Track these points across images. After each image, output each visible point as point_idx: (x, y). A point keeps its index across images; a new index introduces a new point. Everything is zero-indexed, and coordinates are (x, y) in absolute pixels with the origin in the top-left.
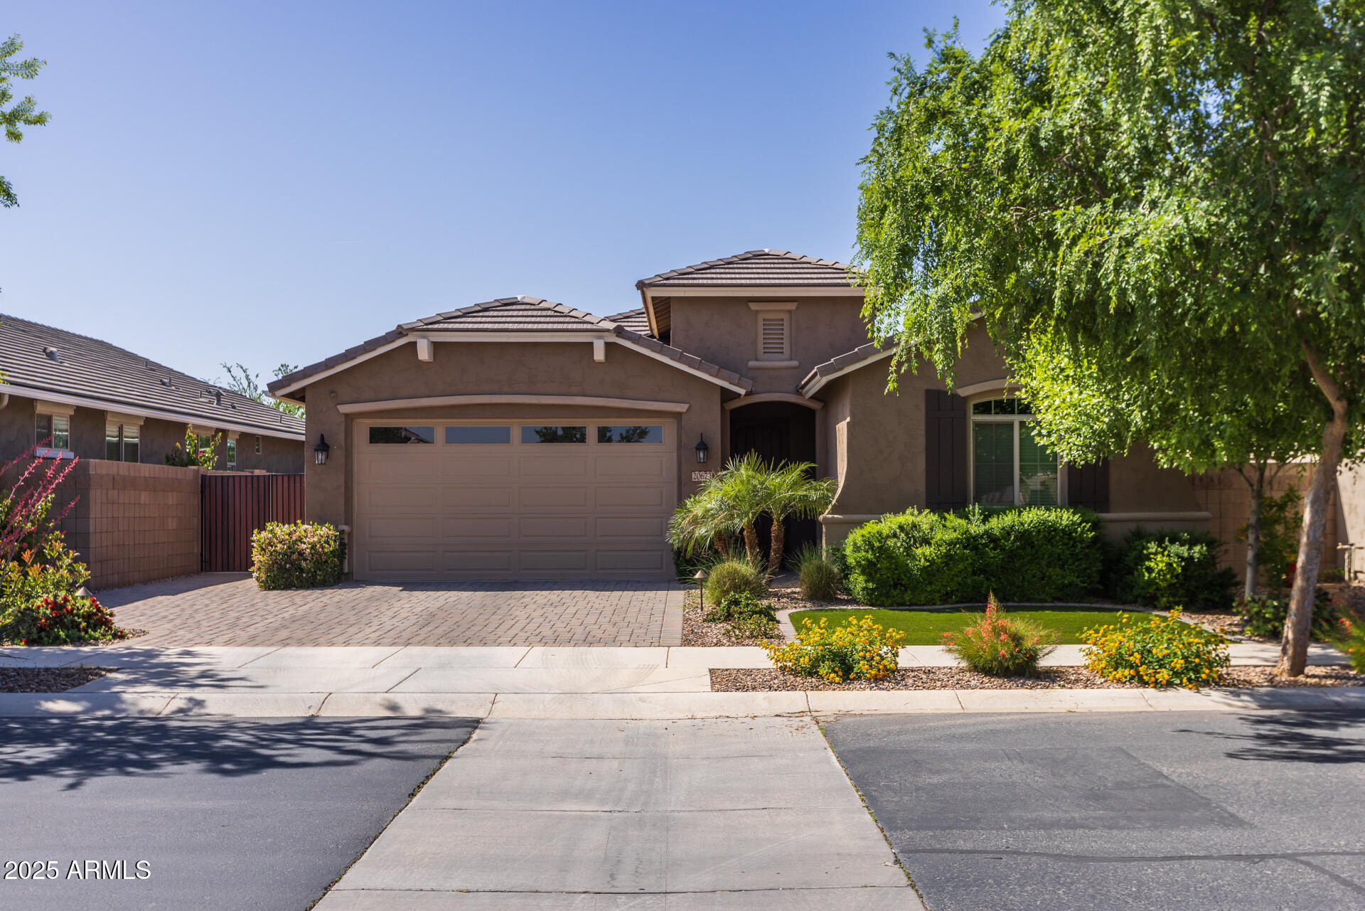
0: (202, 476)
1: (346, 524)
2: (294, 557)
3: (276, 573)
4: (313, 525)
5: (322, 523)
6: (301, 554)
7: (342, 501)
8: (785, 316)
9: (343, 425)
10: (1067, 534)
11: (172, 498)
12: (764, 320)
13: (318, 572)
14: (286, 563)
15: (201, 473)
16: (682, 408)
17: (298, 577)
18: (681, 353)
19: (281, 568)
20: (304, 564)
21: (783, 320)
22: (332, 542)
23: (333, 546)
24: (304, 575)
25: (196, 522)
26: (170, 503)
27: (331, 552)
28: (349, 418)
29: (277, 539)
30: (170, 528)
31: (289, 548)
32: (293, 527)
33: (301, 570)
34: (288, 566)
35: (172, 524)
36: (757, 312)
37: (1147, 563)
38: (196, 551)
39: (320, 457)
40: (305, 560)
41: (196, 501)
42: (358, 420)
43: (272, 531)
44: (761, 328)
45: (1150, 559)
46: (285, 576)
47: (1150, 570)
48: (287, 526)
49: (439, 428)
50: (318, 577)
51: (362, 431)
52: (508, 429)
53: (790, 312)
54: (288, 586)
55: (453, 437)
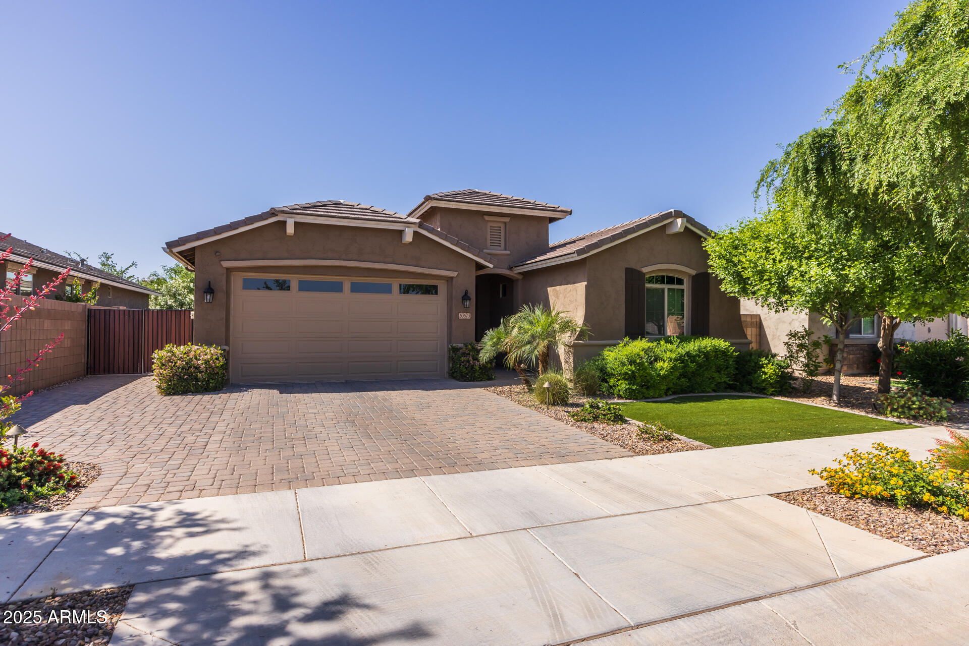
0: (88, 309)
1: (226, 345)
2: (192, 370)
3: (175, 382)
4: (201, 346)
5: (210, 345)
6: (197, 368)
7: (224, 329)
8: (502, 226)
9: (225, 276)
10: (725, 353)
11: (68, 325)
12: (491, 227)
13: (211, 381)
14: (184, 375)
15: (88, 307)
16: (454, 274)
17: (194, 385)
18: (458, 241)
19: (180, 378)
20: (199, 375)
21: (500, 227)
22: (221, 359)
23: (222, 361)
24: (200, 384)
25: (83, 341)
26: (66, 328)
27: (222, 366)
28: (229, 270)
29: (175, 357)
30: (66, 346)
31: (187, 363)
32: (187, 348)
33: (197, 380)
34: (186, 377)
35: (67, 343)
36: (488, 221)
37: (763, 370)
38: (83, 361)
39: (208, 297)
40: (201, 372)
41: (84, 326)
42: (234, 273)
43: (171, 351)
44: (489, 231)
45: (764, 367)
46: (184, 384)
47: (765, 373)
48: (182, 347)
49: (294, 281)
50: (211, 385)
51: (237, 281)
52: (341, 283)
53: (505, 223)
54: (185, 392)
55: (305, 287)
